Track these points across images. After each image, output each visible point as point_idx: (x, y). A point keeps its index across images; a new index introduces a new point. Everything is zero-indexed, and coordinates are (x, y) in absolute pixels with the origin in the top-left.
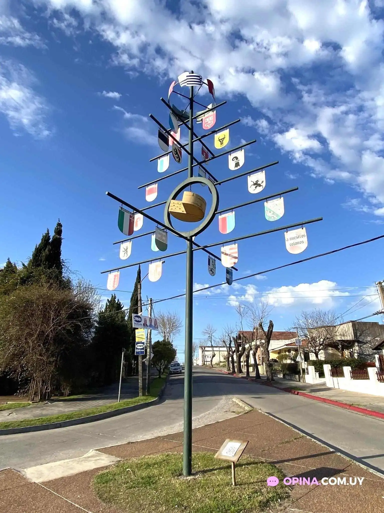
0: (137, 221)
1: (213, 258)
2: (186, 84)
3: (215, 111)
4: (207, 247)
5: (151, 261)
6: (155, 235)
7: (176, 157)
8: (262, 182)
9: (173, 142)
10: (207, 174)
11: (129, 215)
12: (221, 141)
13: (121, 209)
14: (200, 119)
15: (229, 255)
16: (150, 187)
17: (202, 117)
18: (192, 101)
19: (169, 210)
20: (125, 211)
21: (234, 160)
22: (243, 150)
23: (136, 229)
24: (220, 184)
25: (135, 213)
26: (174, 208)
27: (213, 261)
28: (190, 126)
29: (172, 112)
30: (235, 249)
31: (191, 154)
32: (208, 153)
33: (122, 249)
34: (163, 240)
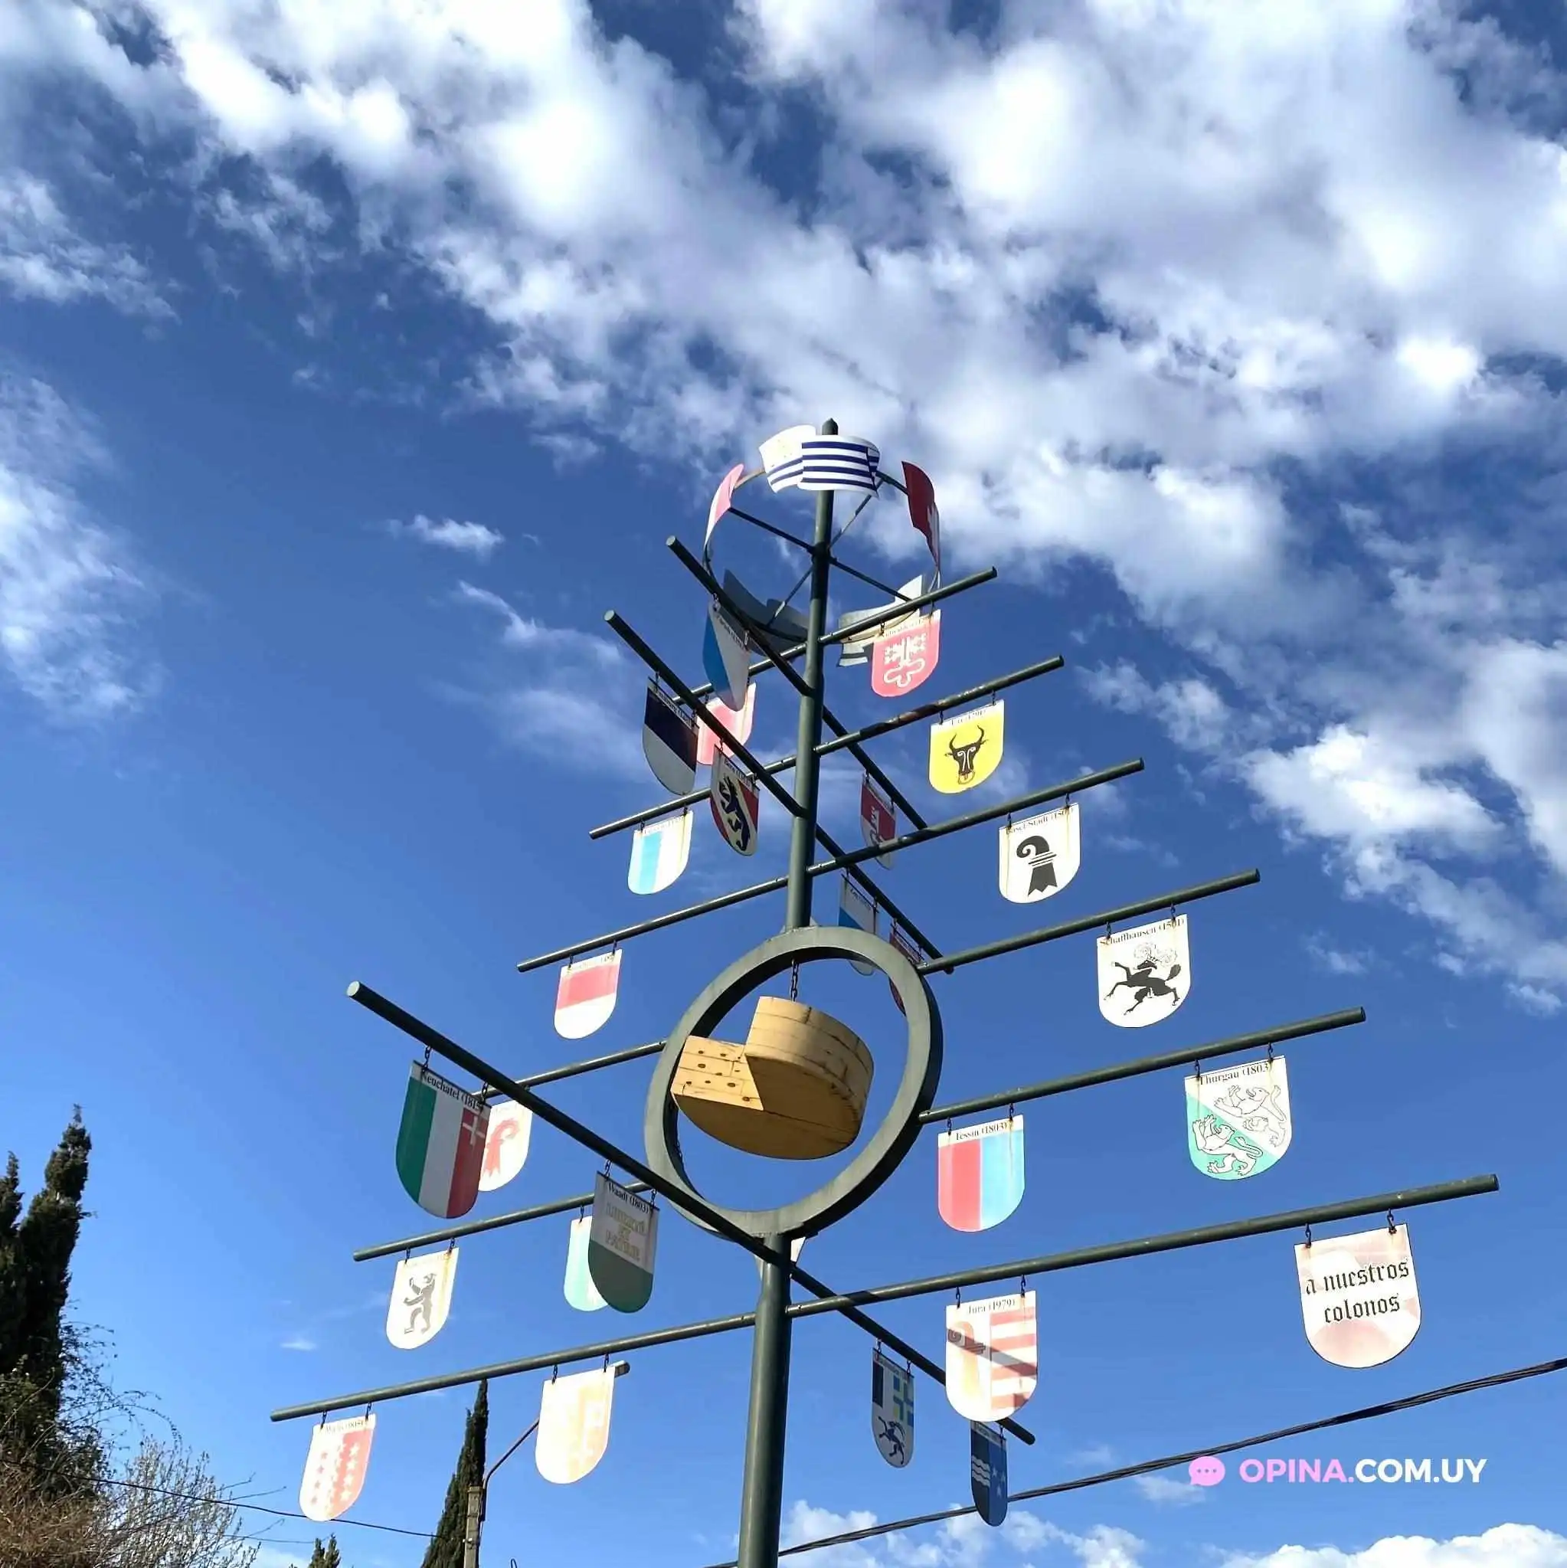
0: (497, 1141)
1: (901, 1361)
2: (796, 480)
3: (937, 614)
4: (867, 1298)
5: (555, 1362)
6: (588, 1220)
7: (730, 821)
8: (1175, 971)
9: (720, 752)
10: (885, 918)
11: (459, 1105)
12: (964, 758)
13: (423, 1073)
14: (856, 646)
15: (987, 1352)
16: (580, 966)
17: (873, 637)
18: (822, 557)
19: (676, 1089)
20: (443, 1088)
21: (1025, 851)
22: (1075, 809)
23: (488, 1182)
24: (948, 968)
25: (493, 1094)
26: (699, 1078)
27: (896, 1382)
28: (806, 679)
29: (718, 605)
30: (1025, 1318)
31: (806, 812)
32: (892, 810)
33: (401, 1290)
34: (630, 1248)
